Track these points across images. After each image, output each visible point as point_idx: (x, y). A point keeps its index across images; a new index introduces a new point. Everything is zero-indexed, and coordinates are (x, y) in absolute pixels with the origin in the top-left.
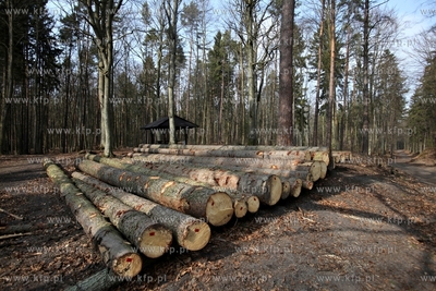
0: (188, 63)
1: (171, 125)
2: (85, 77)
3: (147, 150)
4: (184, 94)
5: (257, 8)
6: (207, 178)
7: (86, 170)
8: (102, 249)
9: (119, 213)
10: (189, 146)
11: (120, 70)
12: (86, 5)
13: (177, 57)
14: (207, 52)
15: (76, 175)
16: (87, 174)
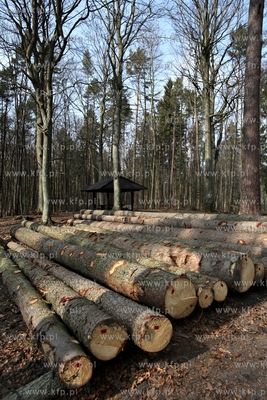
0: (134, 116)
1: (116, 188)
2: (22, 133)
3: (89, 216)
4: (130, 152)
5: (215, 51)
6: (162, 255)
7: (23, 240)
8: (46, 347)
9: (64, 300)
10: (137, 214)
11: (59, 126)
12: (24, 56)
13: (122, 110)
14: (156, 103)
15: (12, 245)
16: (24, 244)
